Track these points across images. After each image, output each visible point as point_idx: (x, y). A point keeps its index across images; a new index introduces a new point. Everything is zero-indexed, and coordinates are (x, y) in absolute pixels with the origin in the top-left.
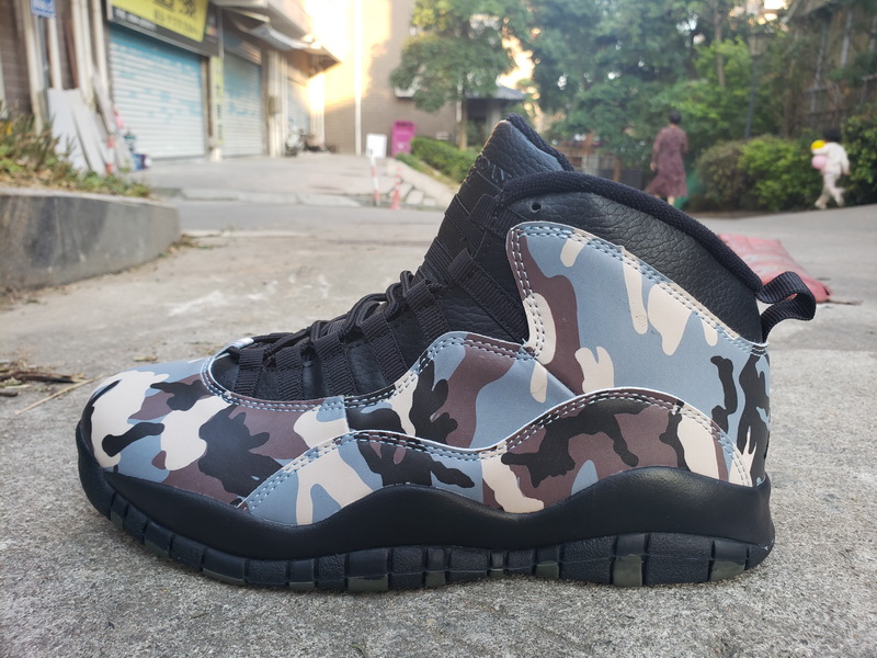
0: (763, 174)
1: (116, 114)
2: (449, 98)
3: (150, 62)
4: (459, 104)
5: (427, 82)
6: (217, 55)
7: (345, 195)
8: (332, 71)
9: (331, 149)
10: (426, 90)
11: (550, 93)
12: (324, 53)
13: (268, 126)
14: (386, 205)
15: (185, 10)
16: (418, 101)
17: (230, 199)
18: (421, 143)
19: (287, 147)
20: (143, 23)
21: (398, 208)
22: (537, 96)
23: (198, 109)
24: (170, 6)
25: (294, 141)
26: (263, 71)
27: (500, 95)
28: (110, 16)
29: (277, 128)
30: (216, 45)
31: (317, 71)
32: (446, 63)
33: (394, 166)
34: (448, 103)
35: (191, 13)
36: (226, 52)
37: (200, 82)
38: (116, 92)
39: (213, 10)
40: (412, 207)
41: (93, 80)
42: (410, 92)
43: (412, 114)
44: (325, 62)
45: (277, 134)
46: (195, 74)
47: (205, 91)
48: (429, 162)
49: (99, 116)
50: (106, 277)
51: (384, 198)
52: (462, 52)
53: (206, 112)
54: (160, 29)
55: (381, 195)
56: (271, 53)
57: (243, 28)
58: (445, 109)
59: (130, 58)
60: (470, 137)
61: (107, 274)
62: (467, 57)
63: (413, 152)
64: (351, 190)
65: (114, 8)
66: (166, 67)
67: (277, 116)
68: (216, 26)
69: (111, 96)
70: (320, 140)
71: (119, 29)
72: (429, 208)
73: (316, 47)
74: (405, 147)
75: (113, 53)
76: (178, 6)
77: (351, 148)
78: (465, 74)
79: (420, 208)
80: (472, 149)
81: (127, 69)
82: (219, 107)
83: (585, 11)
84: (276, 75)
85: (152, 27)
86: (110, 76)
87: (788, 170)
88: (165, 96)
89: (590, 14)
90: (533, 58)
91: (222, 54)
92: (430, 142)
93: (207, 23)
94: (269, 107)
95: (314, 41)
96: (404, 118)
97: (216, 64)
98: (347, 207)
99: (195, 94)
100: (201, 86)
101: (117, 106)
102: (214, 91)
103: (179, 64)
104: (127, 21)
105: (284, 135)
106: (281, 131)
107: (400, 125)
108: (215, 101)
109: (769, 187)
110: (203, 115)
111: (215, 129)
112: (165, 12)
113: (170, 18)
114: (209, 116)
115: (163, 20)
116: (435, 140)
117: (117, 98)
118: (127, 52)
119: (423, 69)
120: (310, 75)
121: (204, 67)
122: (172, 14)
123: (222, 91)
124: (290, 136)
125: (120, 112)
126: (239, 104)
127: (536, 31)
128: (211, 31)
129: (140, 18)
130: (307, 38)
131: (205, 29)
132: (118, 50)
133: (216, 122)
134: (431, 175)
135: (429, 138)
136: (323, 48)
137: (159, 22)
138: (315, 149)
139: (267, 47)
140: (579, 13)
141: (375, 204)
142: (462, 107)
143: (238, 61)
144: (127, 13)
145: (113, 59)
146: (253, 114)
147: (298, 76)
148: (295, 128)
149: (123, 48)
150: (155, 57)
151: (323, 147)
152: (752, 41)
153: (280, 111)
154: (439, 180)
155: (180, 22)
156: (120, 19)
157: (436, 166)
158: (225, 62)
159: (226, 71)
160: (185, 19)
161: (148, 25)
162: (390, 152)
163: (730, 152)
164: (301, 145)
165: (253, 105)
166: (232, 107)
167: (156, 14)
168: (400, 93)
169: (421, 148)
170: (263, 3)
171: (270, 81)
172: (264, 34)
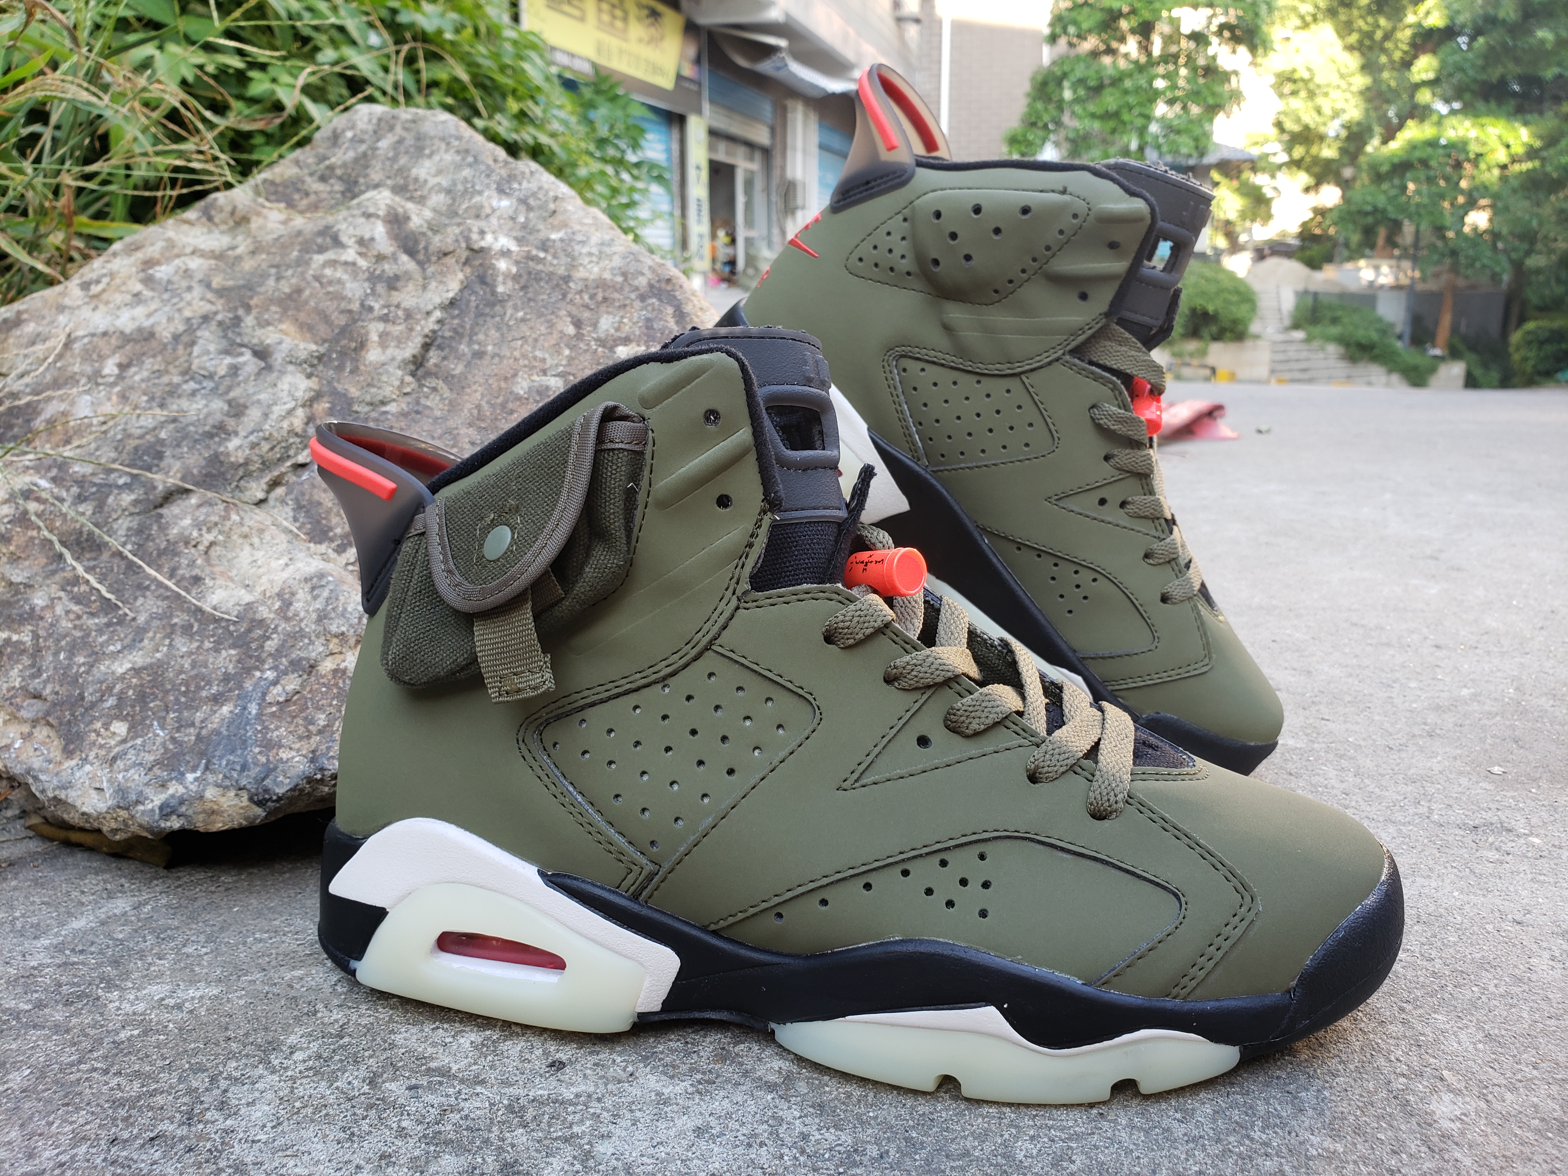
6: (699, 112)
13: (783, 233)
15: (646, 38)
20: (576, 63)
23: (666, 209)
24: (623, 34)
26: (777, 136)
30: (699, 94)
35: (656, 41)
36: (713, 103)
37: (670, 161)
39: (693, 32)
46: (662, 147)
47: (676, 174)
56: (790, 103)
57: (741, 61)
68: (698, 59)
76: (636, 30)
82: (699, 203)
91: (707, 108)
93: (683, 55)
94: (788, 203)
97: (697, 129)
100: (670, 168)
102: (691, 174)
108: (692, 192)
110: (673, 219)
111: (692, 240)
112: (613, 42)
113: (620, 51)
114: (684, 220)
115: (608, 57)
121: (675, 132)
122: (624, 45)
123: (704, 174)
128: (689, 70)
130: (855, 73)
131: (679, 67)
133: (693, 230)
137: (603, 61)
139: (783, 93)
153: (803, 204)
155: (637, 57)
160: (647, 51)
161: (583, 66)
167: (599, 48)
170: (774, 14)
171: (789, 153)
172: (779, 69)
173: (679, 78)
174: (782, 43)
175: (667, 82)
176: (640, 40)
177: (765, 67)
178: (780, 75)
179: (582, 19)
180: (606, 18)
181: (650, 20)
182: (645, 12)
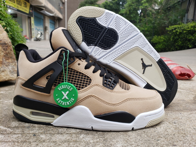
6: (33, 17)
24: (21, 5)
26: (44, 21)
29: (47, 34)
30: (32, 14)
31: (57, 21)
35: (26, 7)
39: (31, 6)
53: (30, 30)
57: (39, 11)
67: (47, 31)
73: (56, 15)
82: (33, 29)
87: (162, 42)
94: (45, 29)
102: (32, 25)
104: (10, 8)
111: (32, 34)
113: (21, 8)
126: (38, 28)
128: (31, 11)
129: (13, 7)
130: (54, 13)
137: (18, 9)
139: (45, 15)
143: (37, 18)
159: (35, 20)
165: (41, 28)
170: (43, 5)
171: (46, 23)
172: (44, 12)
173: (29, 12)
174: (44, 9)
175: (28, 12)
176: (23, 6)
177: (42, 12)
178: (44, 13)
179: (14, 2)
180: (18, 3)
181: (25, 4)
182: (24, 3)
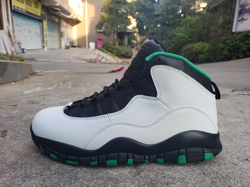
0: (200, 53)
1: (15, 37)
2: (113, 32)
3: (25, 22)
4: (116, 34)
5: (106, 28)
6: (45, 20)
7: (83, 60)
8: (79, 24)
9: (79, 46)
10: (106, 30)
11: (142, 31)
12: (76, 19)
13: (61, 40)
14: (95, 62)
15: (35, 7)
16: (104, 33)
17: (49, 61)
18: (105, 45)
19: (66, 46)
20: (23, 10)
21: (98, 63)
22: (138, 31)
23: (40, 35)
24: (31, 6)
25: (68, 44)
26: (59, 25)
27: (128, 31)
28: (13, 9)
29: (63, 41)
30: (45, 17)
31: (75, 24)
32: (112, 22)
33: (97, 51)
34: (113, 34)
35: (37, 8)
36: (48, 19)
37: (40, 28)
38: (15, 31)
39: (43, 7)
40: (102, 63)
41: (8, 27)
42: (102, 31)
43: (102, 36)
44: (77, 22)
45: (63, 42)
46: (39, 25)
47: (42, 30)
48: (107, 50)
49: (10, 38)
50: (8, 84)
51: (94, 60)
52: (116, 19)
53: (42, 36)
54: (28, 12)
55: (93, 59)
56: (61, 19)
57: (53, 12)
58: (112, 35)
59: (18, 21)
60: (119, 43)
61: (8, 83)
62: (118, 20)
63: (103, 47)
64: (85, 58)
65: (14, 6)
66: (30, 23)
67: (63, 37)
68: (45, 11)
69: (13, 32)
70: (76, 44)
71: (16, 12)
72: (107, 63)
73: (74, 17)
74: (101, 46)
75: (14, 19)
76: (33, 5)
77: (85, 46)
78: (117, 25)
79: (105, 63)
80: (119, 46)
81: (18, 24)
82: (46, 35)
83: (151, 7)
84: (63, 26)
85: (26, 12)
86: (13, 26)
87: (207, 51)
88: (30, 32)
89: (152, 9)
90: (136, 21)
91: (46, 19)
92: (108, 44)
93: (42, 10)
94: (61, 35)
95: (74, 16)
96: (100, 38)
97: (45, 23)
98: (84, 63)
99: (39, 31)
100: (40, 29)
101: (15, 34)
102: (44, 30)
103: (34, 22)
104: (18, 10)
105: (66, 43)
106: (64, 42)
107: (99, 40)
108: (45, 33)
109: (201, 56)
110: (41, 37)
111: (45, 41)
112: (29, 7)
113: (31, 9)
114: (43, 37)
115: (28, 10)
116: (109, 44)
117: (15, 32)
118: (18, 19)
119: (105, 24)
120: (73, 26)
121: (41, 23)
122: (31, 8)
123: (47, 30)
124: (67, 43)
125: (16, 36)
126: (52, 34)
127: (137, 13)
128: (43, 13)
129: (22, 9)
130: (72, 15)
131: (41, 12)
132: (15, 18)
133: (45, 39)
134: (108, 54)
135: (107, 43)
136: (76, 18)
137: (27, 10)
138: (74, 47)
139: (60, 18)
140: (149, 8)
141: (91, 62)
142: (117, 34)
143: (51, 22)
144: (18, 8)
145: (14, 21)
146: (56, 37)
147: (69, 26)
148: (69, 41)
149: (17, 18)
150: (26, 20)
151: (77, 46)
152: (196, 16)
153: (64, 36)
154: (110, 55)
155: (34, 10)
156: (16, 9)
157: (109, 51)
158: (48, 22)
159: (48, 24)
160: (35, 9)
161: (24, 11)
162: (96, 47)
163: (191, 47)
164: (70, 45)
165: (56, 34)
166: (50, 35)
167: (27, 8)
168: (99, 31)
169: (105, 46)
170: (57, 5)
171: (61, 28)
172: (59, 13)
173: (41, 14)
174: (59, 10)
179: (23, 3)
180: (27, 3)
182: (34, 3)
